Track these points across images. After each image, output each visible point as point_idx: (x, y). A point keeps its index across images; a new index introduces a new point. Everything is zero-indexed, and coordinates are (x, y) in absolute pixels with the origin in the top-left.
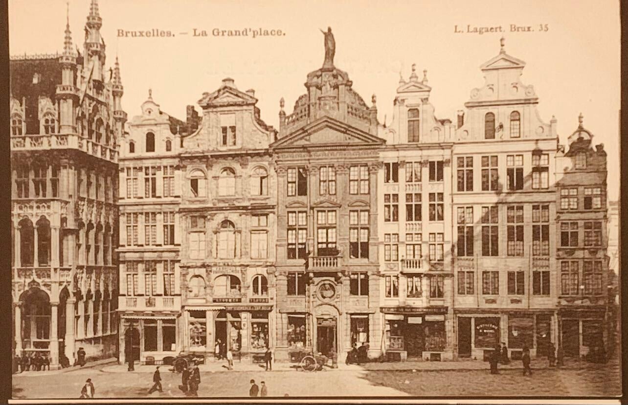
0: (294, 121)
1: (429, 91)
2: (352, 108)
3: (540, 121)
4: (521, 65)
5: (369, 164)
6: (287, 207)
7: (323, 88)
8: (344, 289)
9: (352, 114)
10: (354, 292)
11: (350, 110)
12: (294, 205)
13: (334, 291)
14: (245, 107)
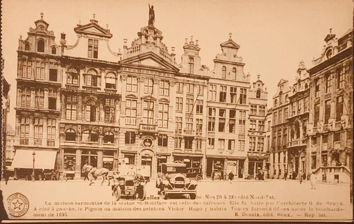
0: (131, 52)
1: (199, 51)
2: (162, 51)
3: (244, 74)
4: (238, 47)
5: (171, 81)
6: (126, 97)
7: (149, 38)
8: (155, 142)
9: (162, 54)
10: (160, 144)
11: (161, 52)
12: (129, 97)
13: (151, 144)
14: (104, 38)
